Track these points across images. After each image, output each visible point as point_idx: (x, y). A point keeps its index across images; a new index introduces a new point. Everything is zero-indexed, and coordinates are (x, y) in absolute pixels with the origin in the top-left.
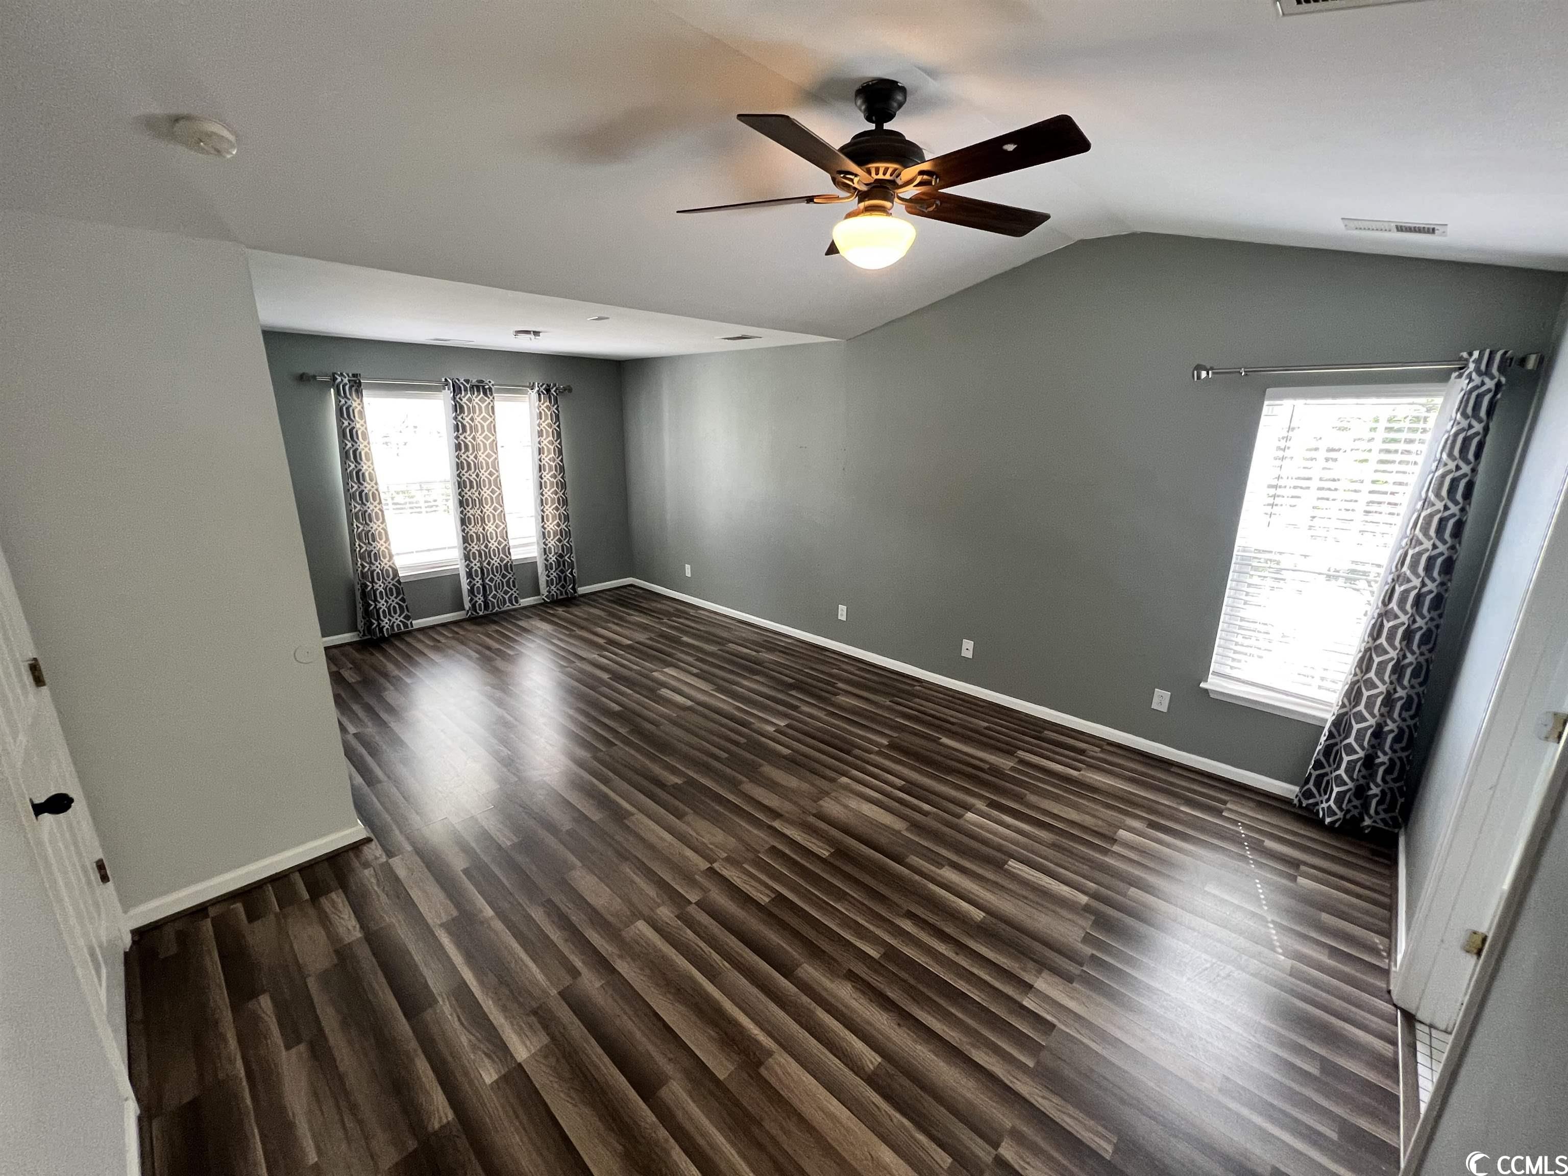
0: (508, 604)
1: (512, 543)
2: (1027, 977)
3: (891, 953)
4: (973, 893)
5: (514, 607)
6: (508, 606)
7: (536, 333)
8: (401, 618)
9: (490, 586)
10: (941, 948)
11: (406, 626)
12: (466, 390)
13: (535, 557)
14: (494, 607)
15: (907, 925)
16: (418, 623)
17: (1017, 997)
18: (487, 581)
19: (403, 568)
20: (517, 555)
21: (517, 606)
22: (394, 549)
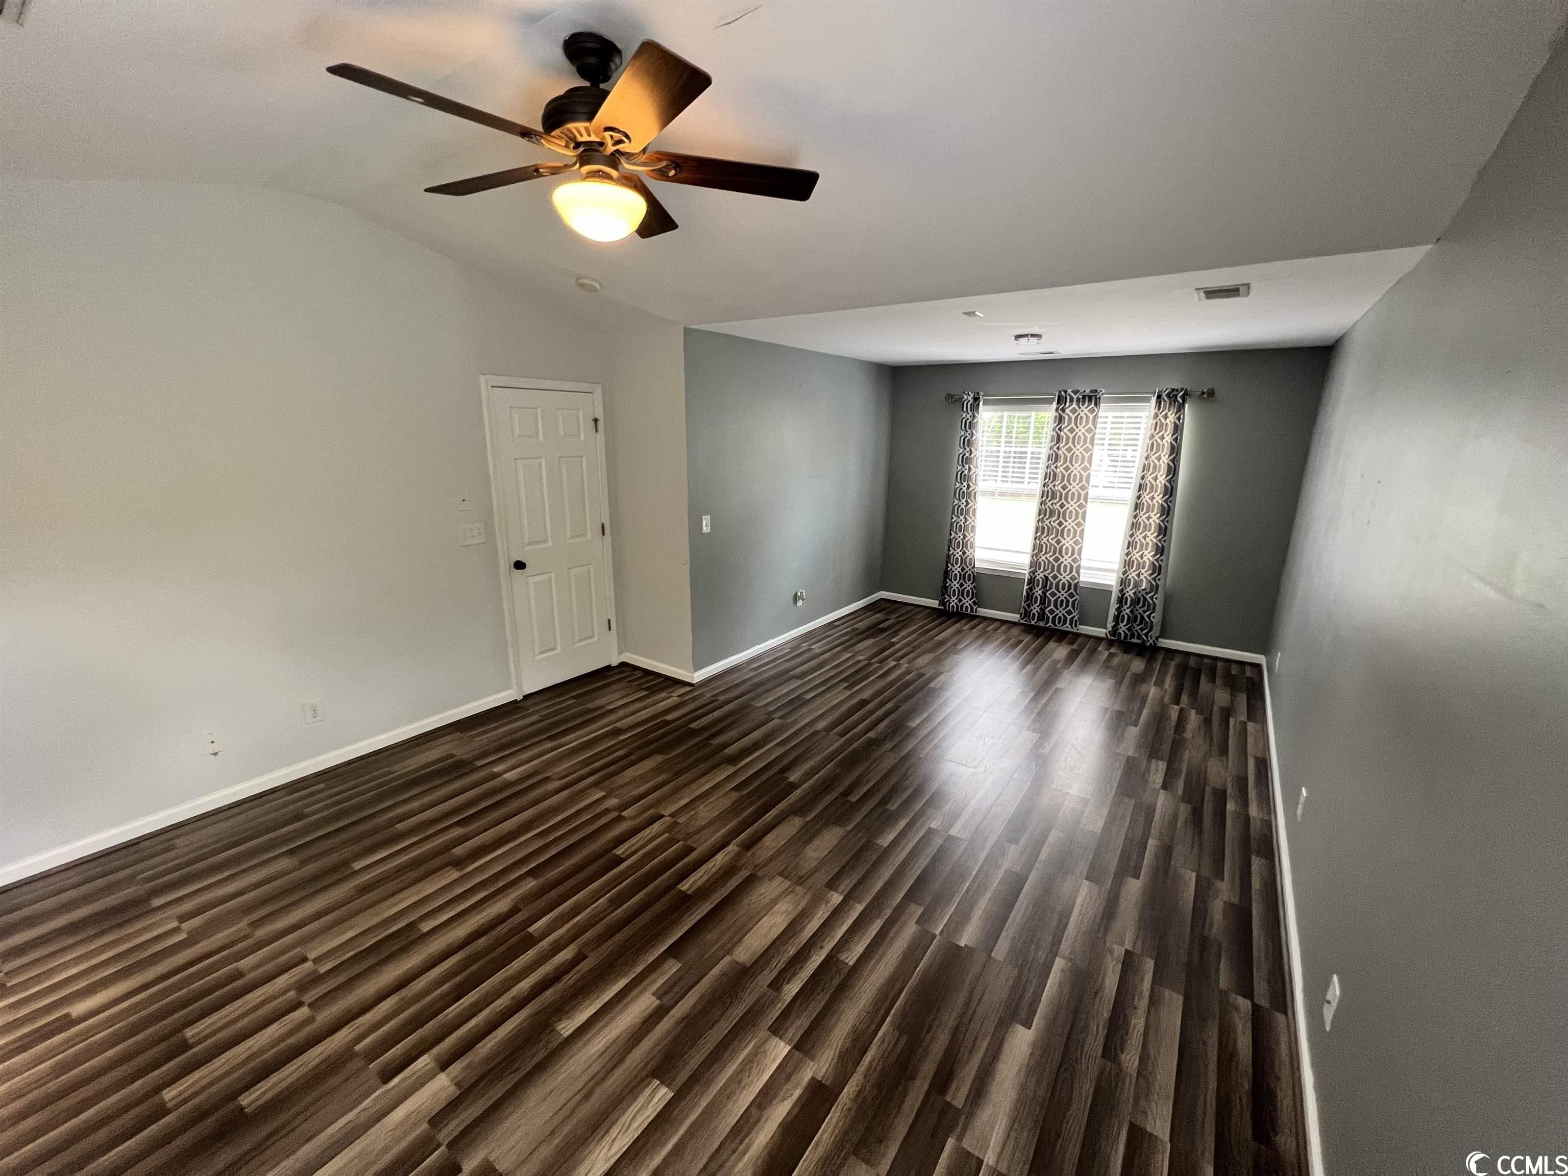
0: (1068, 624)
1: (1083, 563)
2: (456, 1068)
3: (531, 941)
4: (605, 1026)
5: (1072, 630)
6: (1067, 627)
7: (1038, 336)
8: (970, 602)
9: (1050, 600)
10: (525, 984)
11: (972, 609)
12: (1072, 400)
13: (1112, 586)
14: (1047, 622)
15: (565, 955)
16: (984, 612)
17: (435, 1051)
18: (1048, 594)
19: (979, 560)
20: (1086, 577)
21: (1075, 630)
22: (977, 543)
